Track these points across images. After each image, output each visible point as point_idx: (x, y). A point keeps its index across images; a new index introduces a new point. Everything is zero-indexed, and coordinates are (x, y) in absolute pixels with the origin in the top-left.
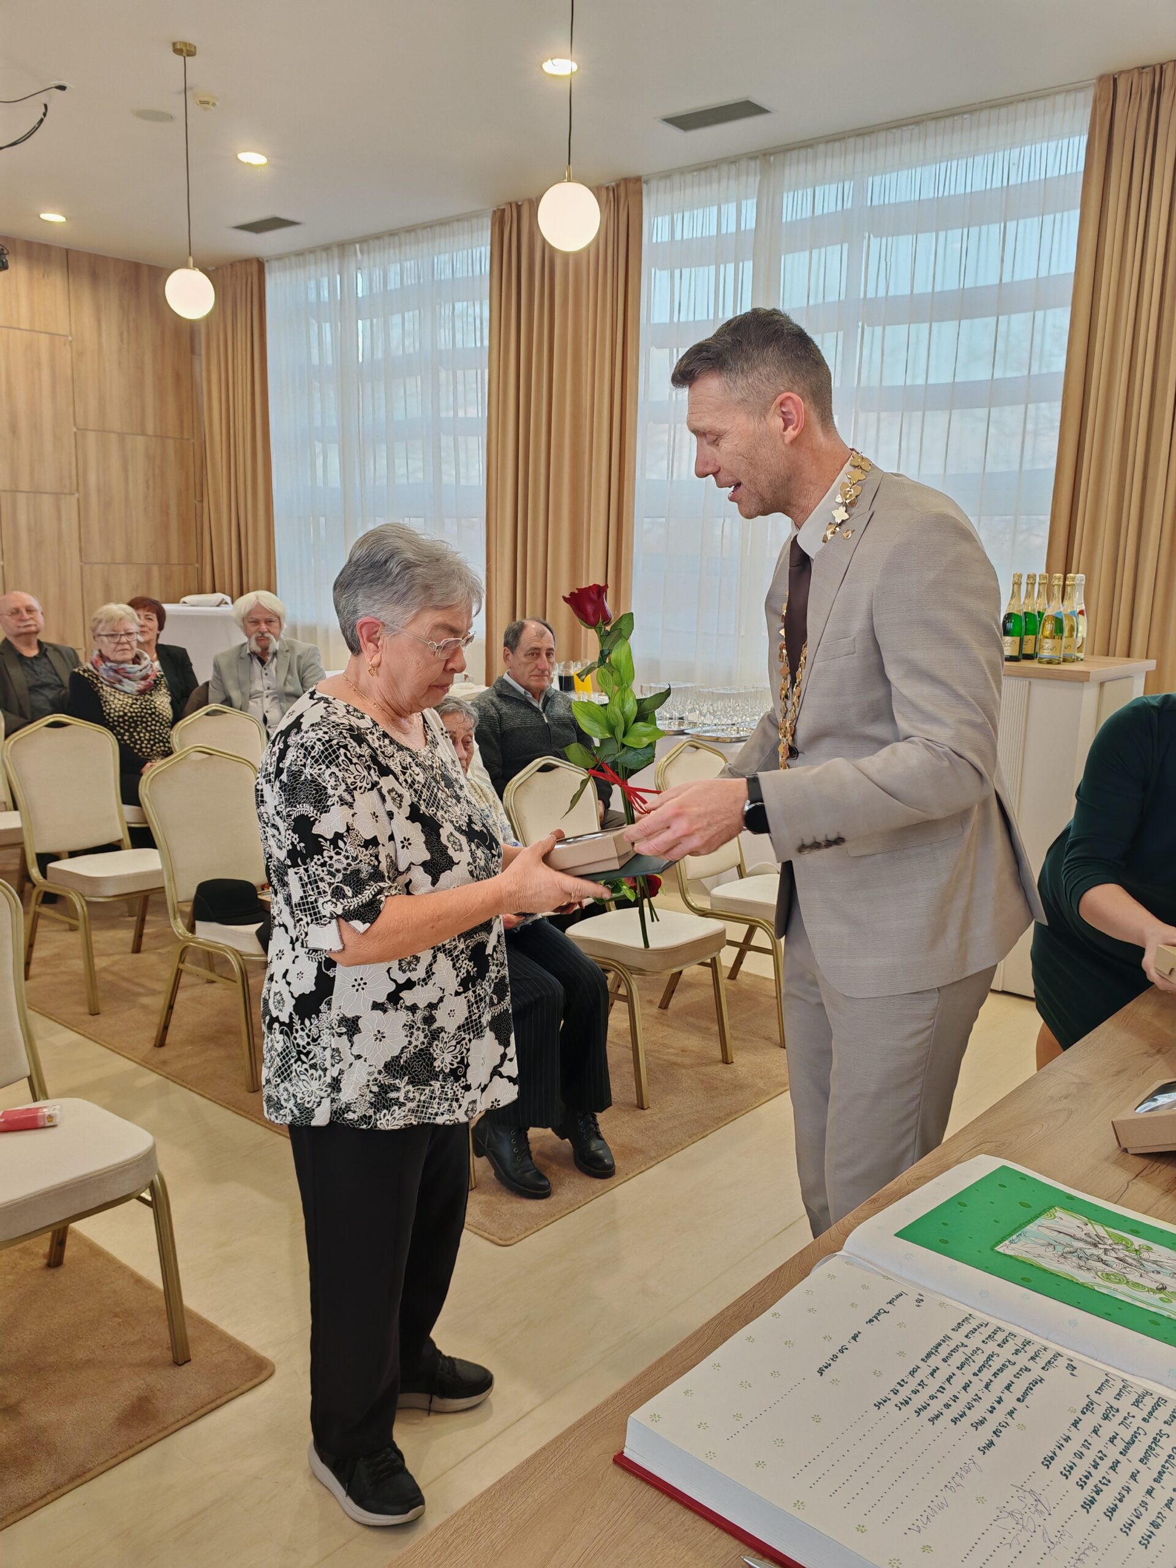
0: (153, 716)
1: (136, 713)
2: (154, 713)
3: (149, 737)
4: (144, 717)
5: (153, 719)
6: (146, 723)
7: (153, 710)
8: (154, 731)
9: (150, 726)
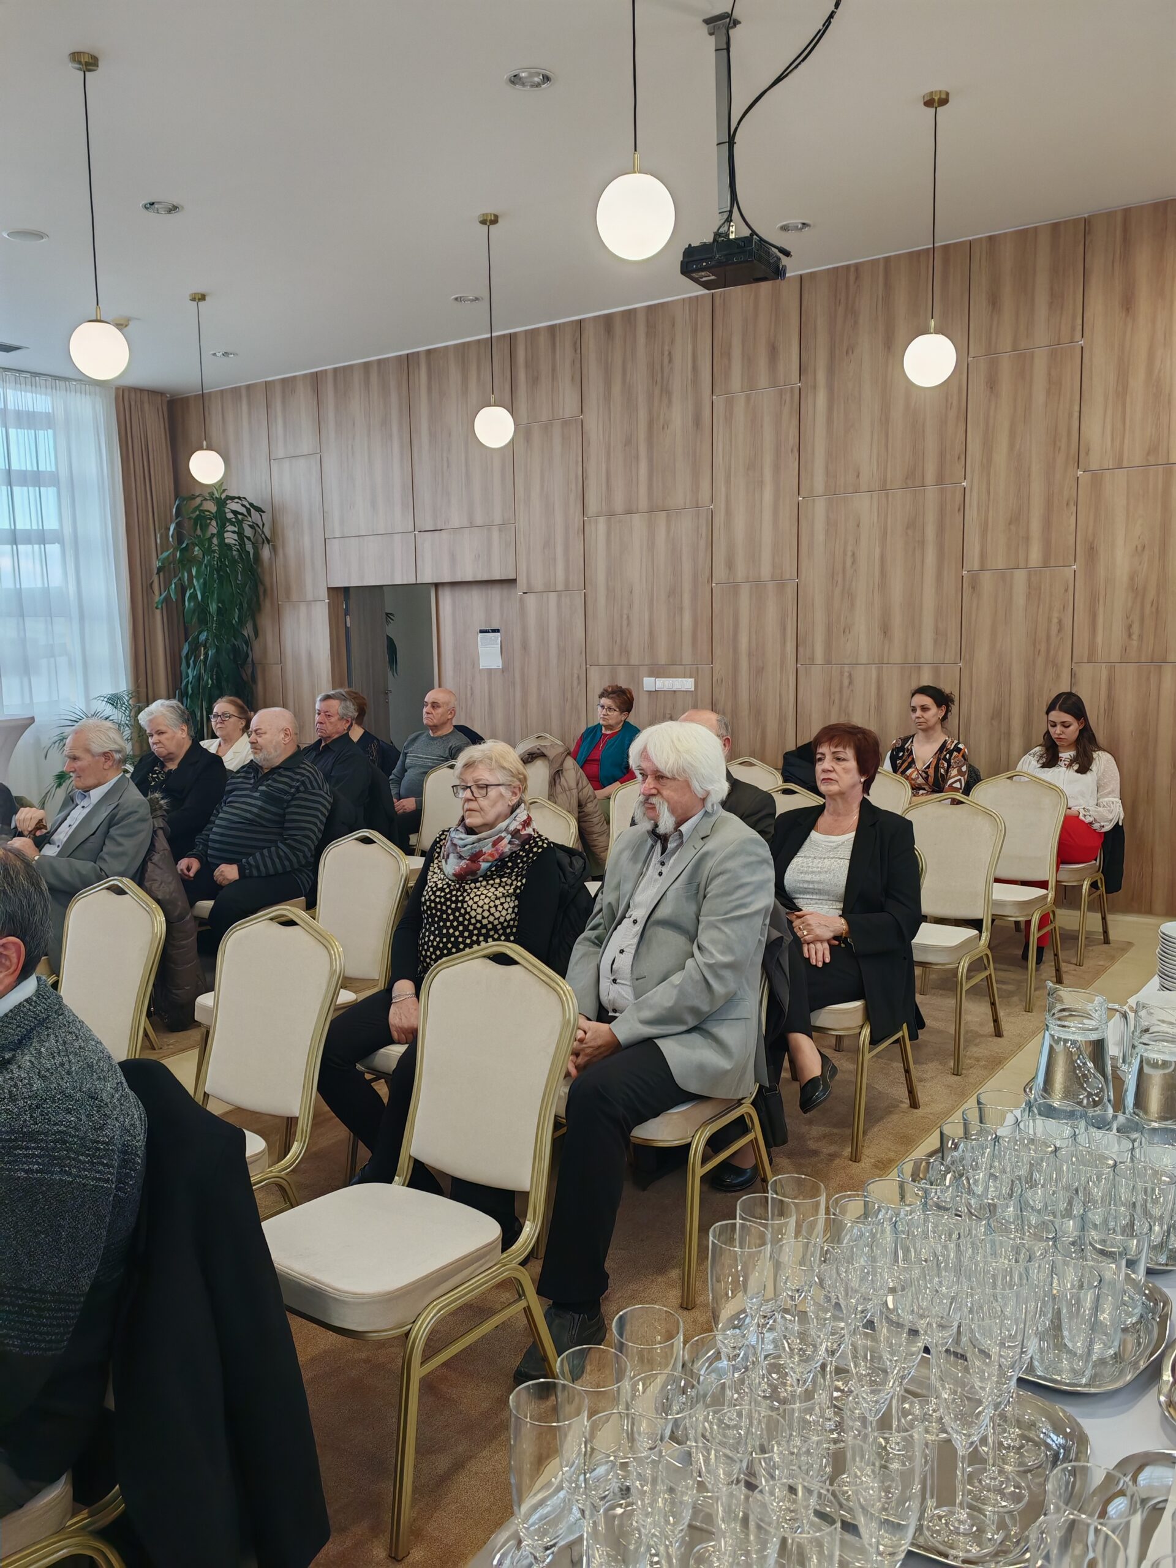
0: (457, 914)
1: (436, 904)
2: (458, 909)
3: (438, 943)
4: (445, 912)
5: (456, 919)
6: (445, 921)
7: (460, 905)
8: (448, 935)
9: (448, 928)
